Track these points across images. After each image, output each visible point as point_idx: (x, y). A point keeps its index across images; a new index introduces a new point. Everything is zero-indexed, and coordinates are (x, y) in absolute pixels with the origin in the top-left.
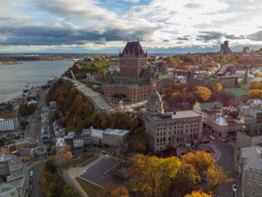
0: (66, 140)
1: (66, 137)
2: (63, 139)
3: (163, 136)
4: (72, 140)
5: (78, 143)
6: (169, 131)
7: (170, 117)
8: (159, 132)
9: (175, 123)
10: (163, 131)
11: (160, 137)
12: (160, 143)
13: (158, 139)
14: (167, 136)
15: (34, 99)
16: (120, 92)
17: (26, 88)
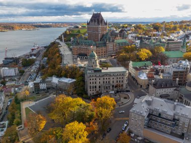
0: (35, 84)
1: (35, 82)
2: (33, 83)
3: (94, 85)
4: (38, 84)
5: (43, 86)
6: (99, 82)
7: (100, 71)
8: (92, 81)
9: (103, 76)
10: (94, 81)
11: (92, 85)
12: (92, 89)
13: (91, 86)
14: (98, 85)
15: (35, 55)
16: (82, 52)
17: (33, 48)
